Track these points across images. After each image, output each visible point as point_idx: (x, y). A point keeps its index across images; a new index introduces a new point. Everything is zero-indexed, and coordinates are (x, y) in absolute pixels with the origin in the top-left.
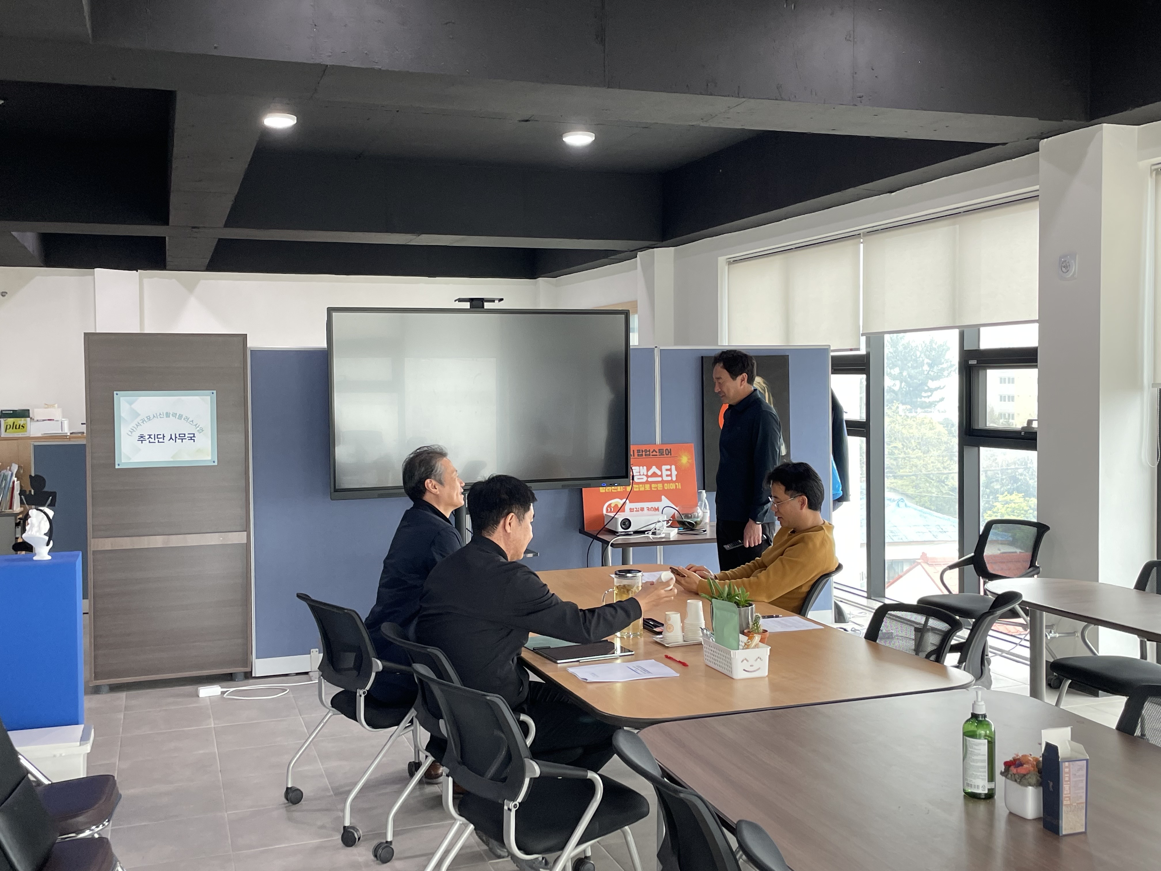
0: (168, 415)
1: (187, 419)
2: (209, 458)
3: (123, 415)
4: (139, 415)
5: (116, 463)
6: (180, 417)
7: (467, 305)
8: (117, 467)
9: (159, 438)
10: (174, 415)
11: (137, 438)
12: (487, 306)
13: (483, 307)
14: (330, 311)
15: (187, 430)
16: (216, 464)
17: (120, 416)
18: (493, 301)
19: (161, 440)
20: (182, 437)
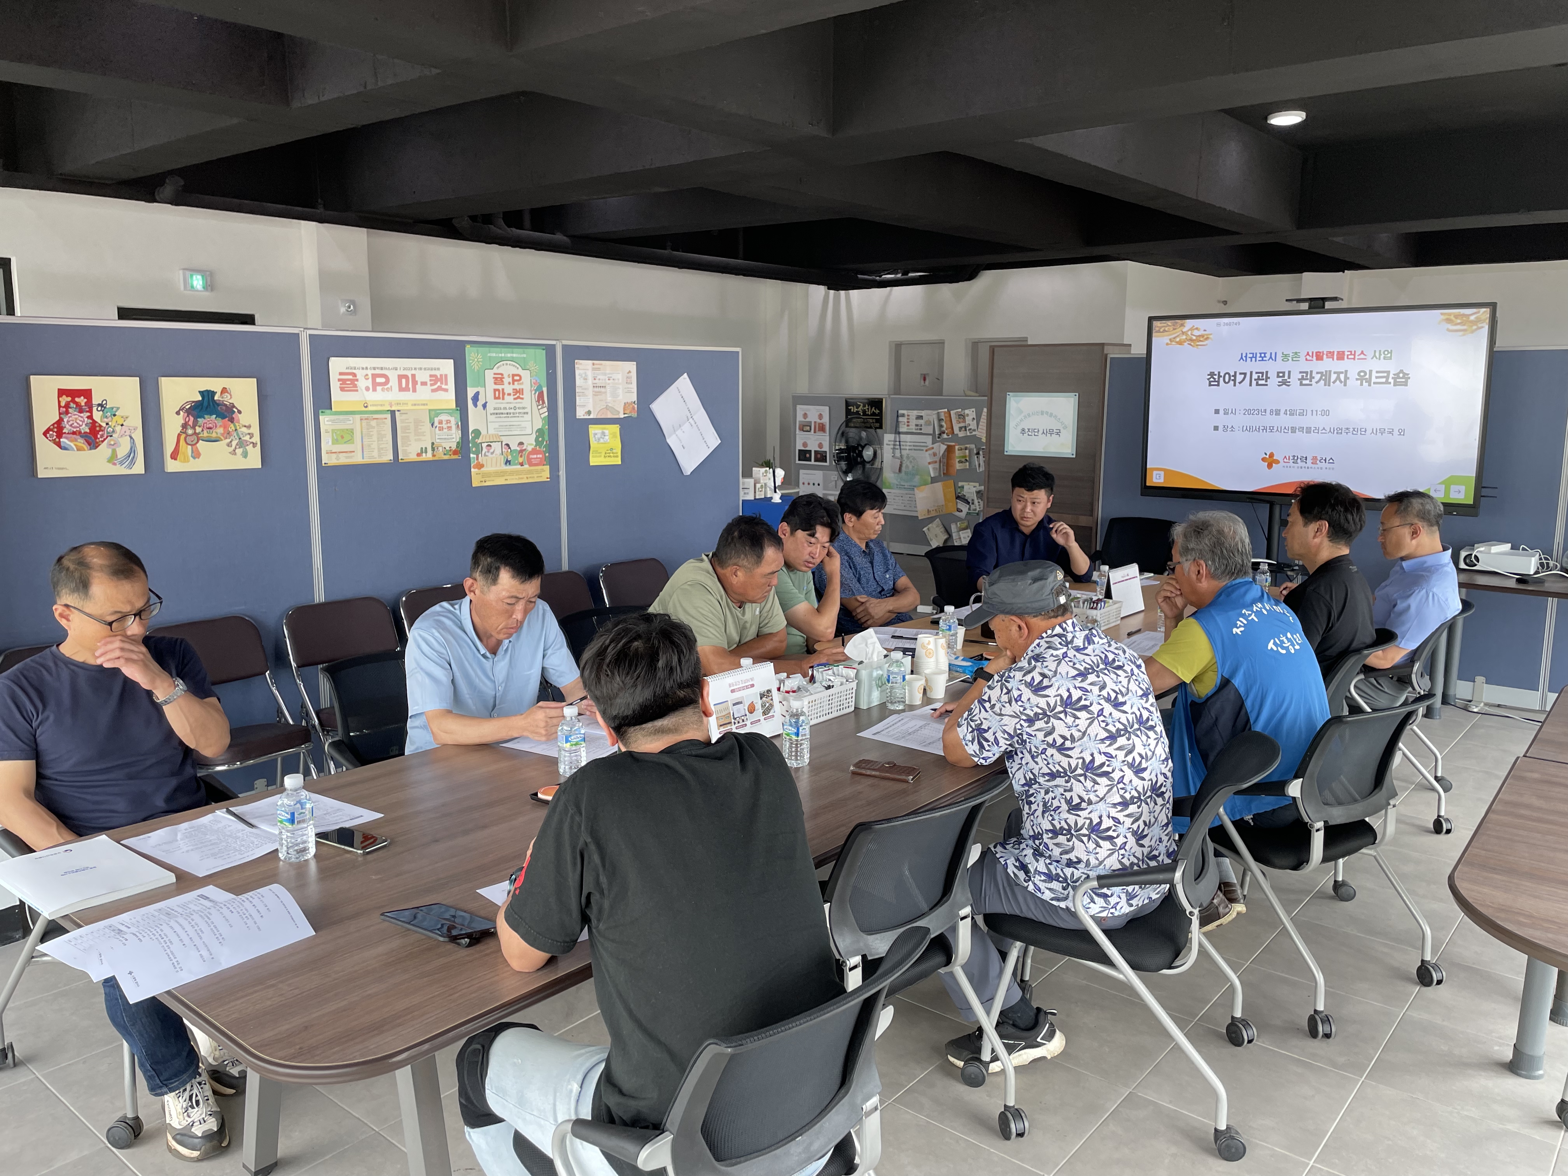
0: (1042, 413)
1: (1056, 417)
2: (1070, 451)
3: (1012, 412)
4: (1021, 412)
5: (1006, 450)
6: (1051, 415)
7: (1305, 306)
8: (1005, 453)
9: (1034, 432)
10: (1047, 413)
11: (1020, 431)
12: (1328, 305)
13: (1324, 307)
14: (1151, 319)
15: (1055, 426)
16: (1074, 456)
17: (1009, 412)
18: (1335, 299)
19: (1036, 434)
20: (1051, 432)
